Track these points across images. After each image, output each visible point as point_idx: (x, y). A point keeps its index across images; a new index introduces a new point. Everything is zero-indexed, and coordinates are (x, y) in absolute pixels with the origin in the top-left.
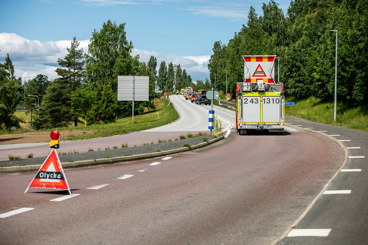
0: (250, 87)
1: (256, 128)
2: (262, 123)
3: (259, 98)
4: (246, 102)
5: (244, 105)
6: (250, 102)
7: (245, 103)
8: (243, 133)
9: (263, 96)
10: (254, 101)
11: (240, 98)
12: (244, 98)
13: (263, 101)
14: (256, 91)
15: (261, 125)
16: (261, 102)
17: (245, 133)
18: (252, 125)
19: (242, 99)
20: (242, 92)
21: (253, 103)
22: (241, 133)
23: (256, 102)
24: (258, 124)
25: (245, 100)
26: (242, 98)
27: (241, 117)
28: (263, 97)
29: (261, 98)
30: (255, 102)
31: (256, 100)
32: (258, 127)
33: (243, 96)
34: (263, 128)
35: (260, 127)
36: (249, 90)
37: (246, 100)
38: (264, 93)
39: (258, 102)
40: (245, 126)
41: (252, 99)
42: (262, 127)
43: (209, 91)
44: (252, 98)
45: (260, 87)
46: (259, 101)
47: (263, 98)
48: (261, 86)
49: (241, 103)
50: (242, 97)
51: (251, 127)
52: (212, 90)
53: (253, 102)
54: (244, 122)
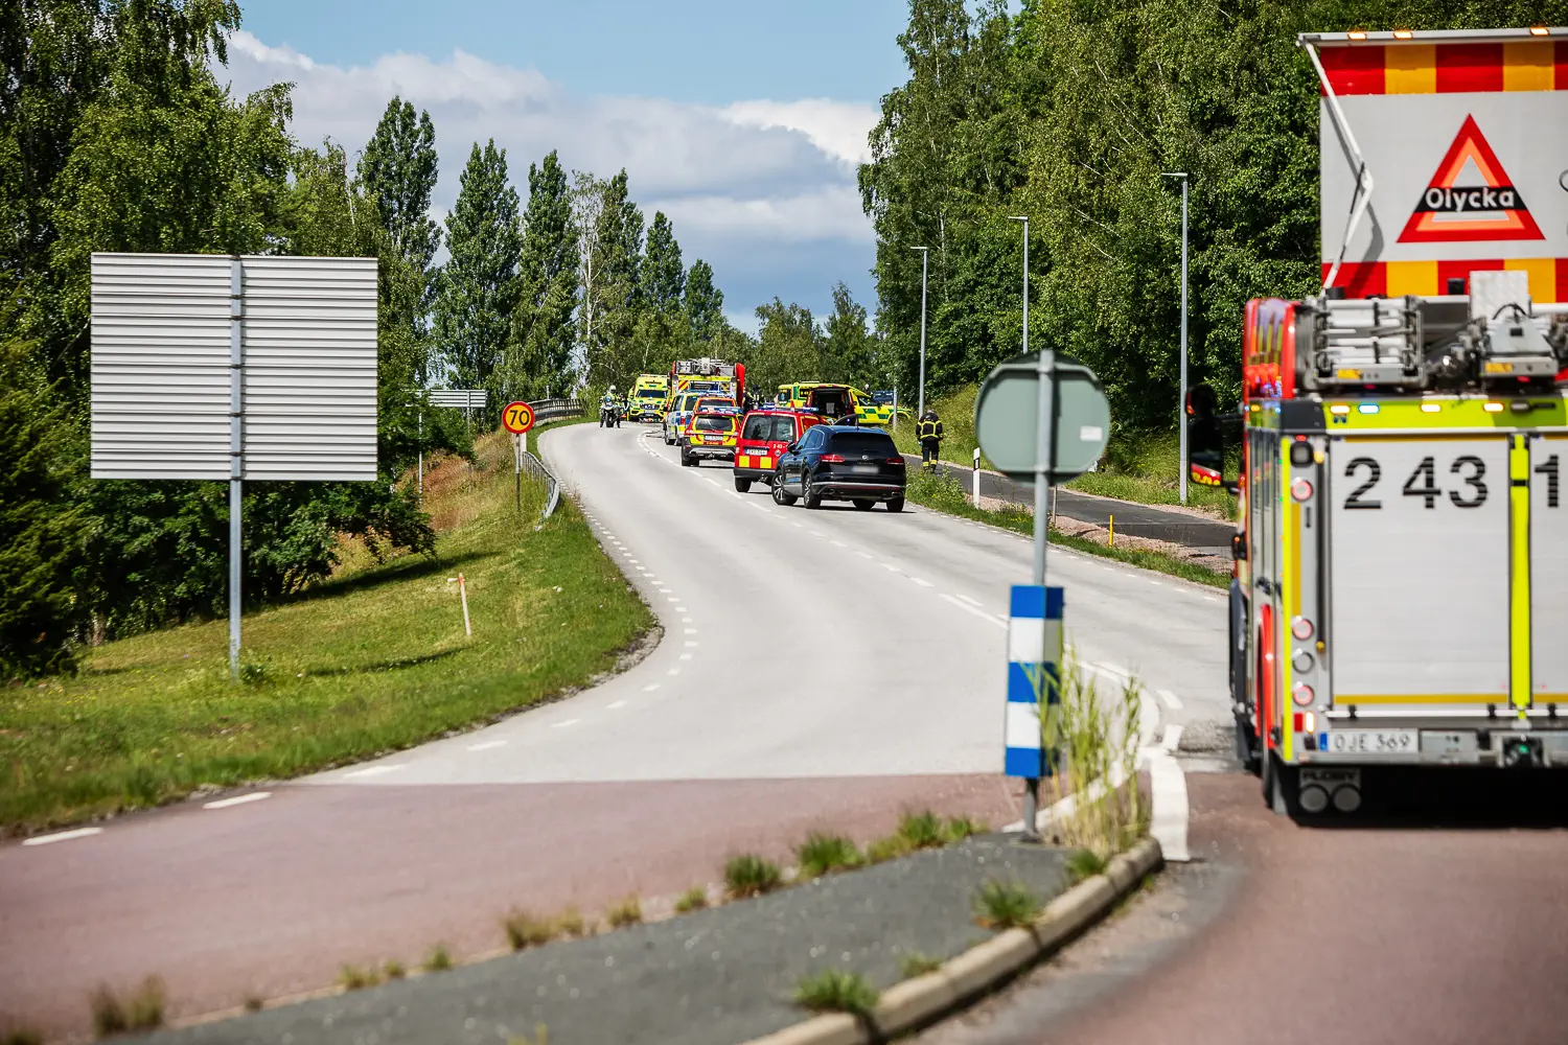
0: (1400, 341)
1: (1467, 751)
2: (1530, 706)
3: (1492, 453)
4: (1358, 493)
5: (1343, 522)
6: (1408, 491)
7: (1352, 503)
8: (1330, 799)
9: (1537, 435)
10: (1445, 480)
11: (1302, 455)
12: (1343, 453)
13: (1541, 482)
14: (1465, 378)
15: (1515, 725)
16: (1520, 493)
17: (1349, 800)
18: (1424, 725)
19: (1320, 467)
20: (1328, 391)
21: (1430, 505)
22: (1310, 800)
23: (1469, 493)
24: (1492, 717)
25: (1349, 473)
26: (1319, 456)
27: (1311, 646)
28: (1533, 442)
29: (1520, 452)
30: (1455, 497)
31: (1469, 470)
32: (1484, 741)
33: (1337, 438)
34: (1540, 753)
35: (1509, 746)
36: (1398, 378)
37: (1363, 473)
38: (1553, 406)
39: (1483, 490)
40: (1350, 735)
41: (1428, 465)
42: (1530, 742)
43: (1008, 385)
44: (1419, 451)
45: (1501, 341)
46: (1495, 480)
47: (1542, 450)
48: (1517, 333)
49: (1312, 504)
50: (1318, 444)
51: (1412, 747)
52: (1034, 375)
53: (1430, 494)
54: (1342, 699)
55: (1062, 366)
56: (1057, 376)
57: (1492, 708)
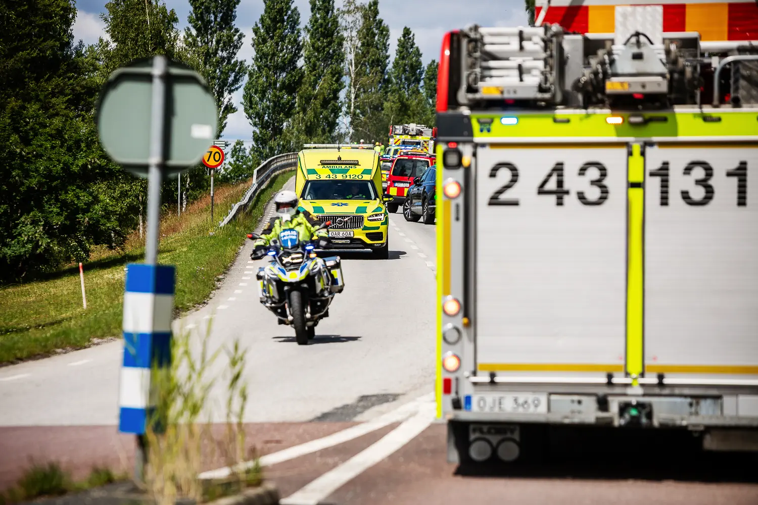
0: (541, 64)
1: (588, 413)
2: (642, 375)
3: (613, 159)
4: (500, 192)
5: (486, 215)
6: (541, 191)
7: (494, 201)
8: (494, 450)
9: (651, 144)
10: (573, 182)
11: (452, 159)
12: (487, 158)
13: (654, 184)
14: (591, 95)
15: (629, 391)
16: (636, 193)
17: (510, 452)
18: (553, 390)
19: (467, 170)
20: (476, 105)
21: (560, 203)
22: (478, 452)
23: (593, 193)
24: (610, 384)
25: (493, 175)
26: (467, 160)
27: (460, 321)
28: (648, 150)
29: (636, 158)
30: (581, 197)
31: (594, 173)
32: (603, 404)
33: (483, 145)
34: (650, 415)
35: (624, 408)
36: (533, 94)
37: (505, 175)
38: (665, 120)
39: (605, 191)
40: (490, 397)
41: (558, 169)
42: (640, 406)
43: (126, 88)
45: (624, 64)
46: (615, 182)
47: (656, 158)
48: (638, 57)
49: (461, 201)
50: (466, 150)
51: (543, 408)
53: (560, 193)
54: (485, 367)
55: (175, 71)
56: (169, 81)
57: (610, 376)
